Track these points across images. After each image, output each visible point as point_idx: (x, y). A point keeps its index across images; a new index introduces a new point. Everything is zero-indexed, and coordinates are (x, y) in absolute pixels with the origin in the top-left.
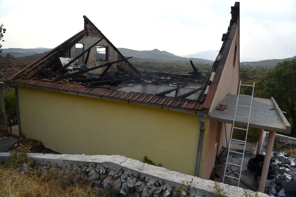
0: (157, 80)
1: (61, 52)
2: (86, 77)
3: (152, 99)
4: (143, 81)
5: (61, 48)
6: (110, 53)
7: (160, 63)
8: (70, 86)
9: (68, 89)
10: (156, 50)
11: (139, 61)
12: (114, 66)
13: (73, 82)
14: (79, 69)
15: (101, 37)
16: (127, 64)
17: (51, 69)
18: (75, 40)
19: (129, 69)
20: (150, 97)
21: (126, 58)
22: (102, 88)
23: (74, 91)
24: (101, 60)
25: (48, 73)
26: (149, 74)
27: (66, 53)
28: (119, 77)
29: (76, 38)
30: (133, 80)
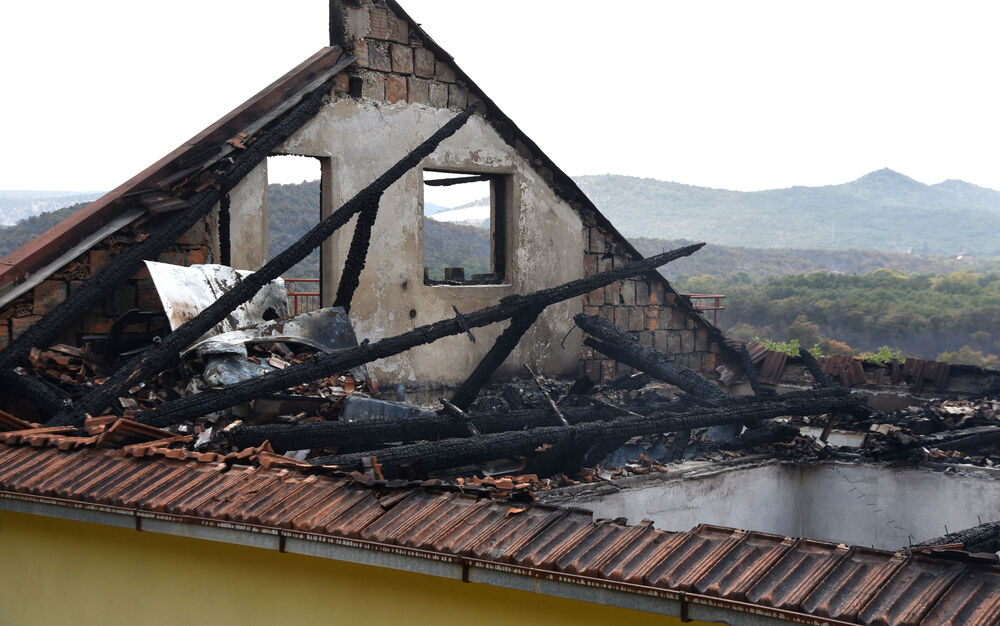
0: (914, 427)
1: (154, 220)
2: (349, 410)
3: (885, 588)
4: (790, 432)
5: (159, 191)
6: (521, 224)
7: (921, 283)
8: (228, 484)
9: (207, 503)
10: (886, 179)
11: (747, 267)
12: (560, 318)
13: (248, 451)
14: (296, 347)
15: (458, 97)
16: (654, 298)
17: (76, 351)
18: (264, 128)
19: (673, 341)
20: (864, 569)
21: (647, 253)
22: (468, 493)
23: (254, 521)
24: (455, 275)
25: (56, 381)
26: (837, 378)
27: (199, 226)
28: (599, 406)
29: (264, 112)
30: (712, 430)
